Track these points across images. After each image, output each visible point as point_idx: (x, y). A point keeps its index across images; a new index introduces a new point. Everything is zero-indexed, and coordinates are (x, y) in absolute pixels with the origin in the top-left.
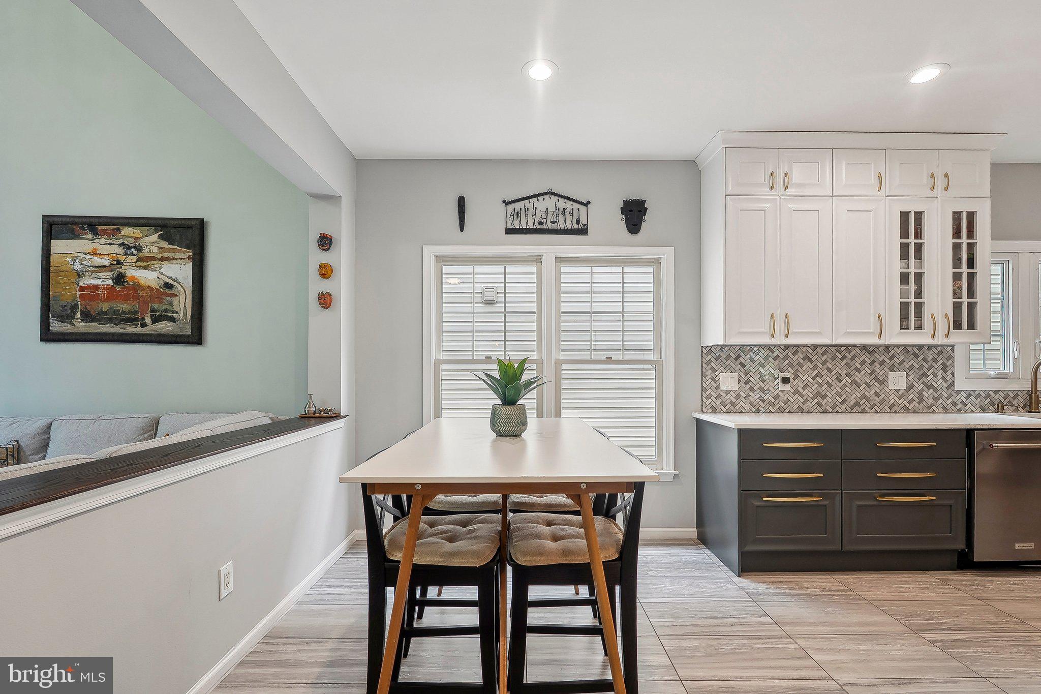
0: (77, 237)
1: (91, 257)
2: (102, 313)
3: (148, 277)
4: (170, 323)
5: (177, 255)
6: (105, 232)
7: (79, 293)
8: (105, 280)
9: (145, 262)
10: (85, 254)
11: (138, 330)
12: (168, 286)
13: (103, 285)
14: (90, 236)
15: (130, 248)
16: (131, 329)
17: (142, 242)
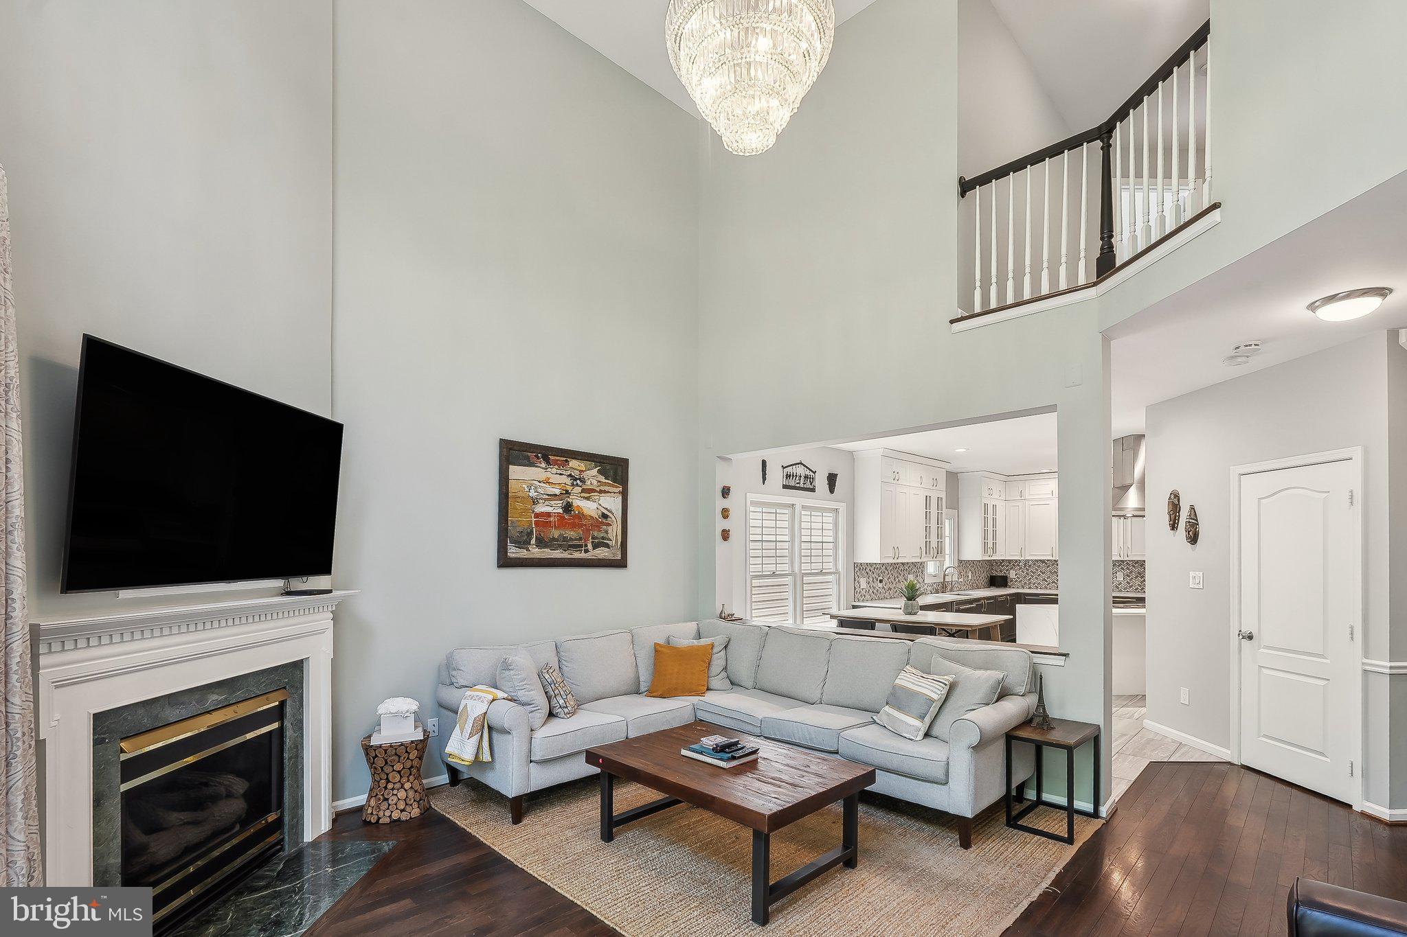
0: (532, 465)
1: (544, 485)
2: (554, 539)
3: (589, 507)
4: (607, 549)
5: (611, 489)
6: (556, 463)
7: (534, 519)
8: (555, 508)
9: (588, 493)
10: (540, 482)
11: (582, 555)
12: (605, 516)
13: (555, 513)
14: (543, 465)
15: (576, 479)
16: (577, 555)
17: (584, 475)
